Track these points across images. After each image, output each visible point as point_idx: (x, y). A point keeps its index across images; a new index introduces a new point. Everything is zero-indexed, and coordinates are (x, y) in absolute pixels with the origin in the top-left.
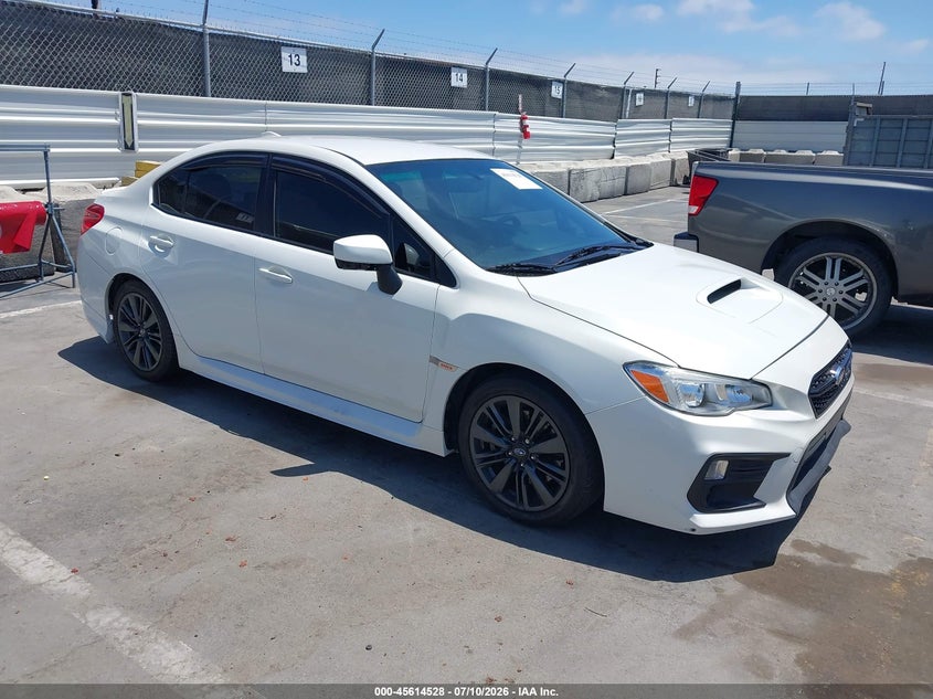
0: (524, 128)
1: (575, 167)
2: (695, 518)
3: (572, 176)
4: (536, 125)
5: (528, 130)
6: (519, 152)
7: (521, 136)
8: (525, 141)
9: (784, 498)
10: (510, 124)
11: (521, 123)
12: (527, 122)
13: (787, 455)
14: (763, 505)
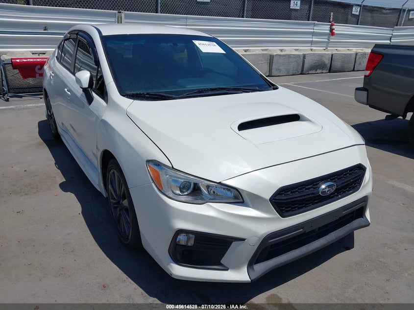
0: (331, 30)
1: (360, 51)
2: (171, 266)
3: (358, 57)
4: (339, 29)
5: (334, 31)
6: (328, 43)
7: (330, 34)
8: (332, 37)
9: (245, 269)
10: (325, 28)
11: (331, 27)
12: (334, 27)
13: (243, 240)
14: (227, 270)
